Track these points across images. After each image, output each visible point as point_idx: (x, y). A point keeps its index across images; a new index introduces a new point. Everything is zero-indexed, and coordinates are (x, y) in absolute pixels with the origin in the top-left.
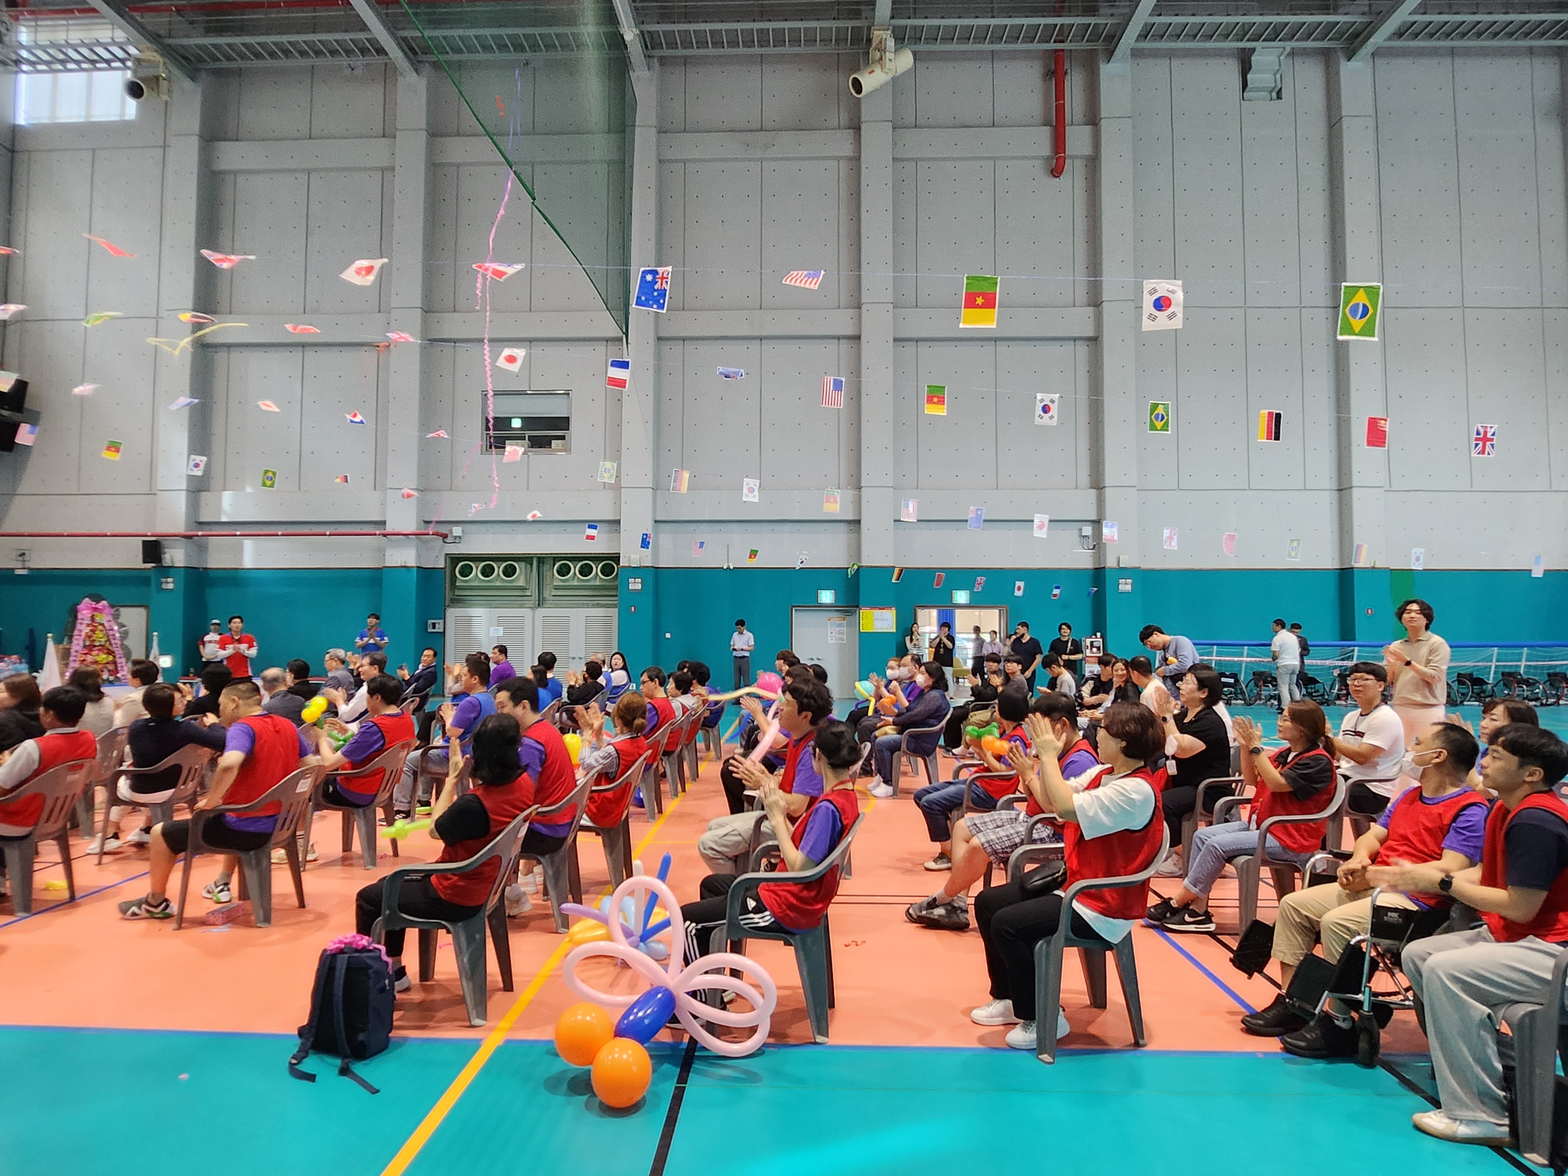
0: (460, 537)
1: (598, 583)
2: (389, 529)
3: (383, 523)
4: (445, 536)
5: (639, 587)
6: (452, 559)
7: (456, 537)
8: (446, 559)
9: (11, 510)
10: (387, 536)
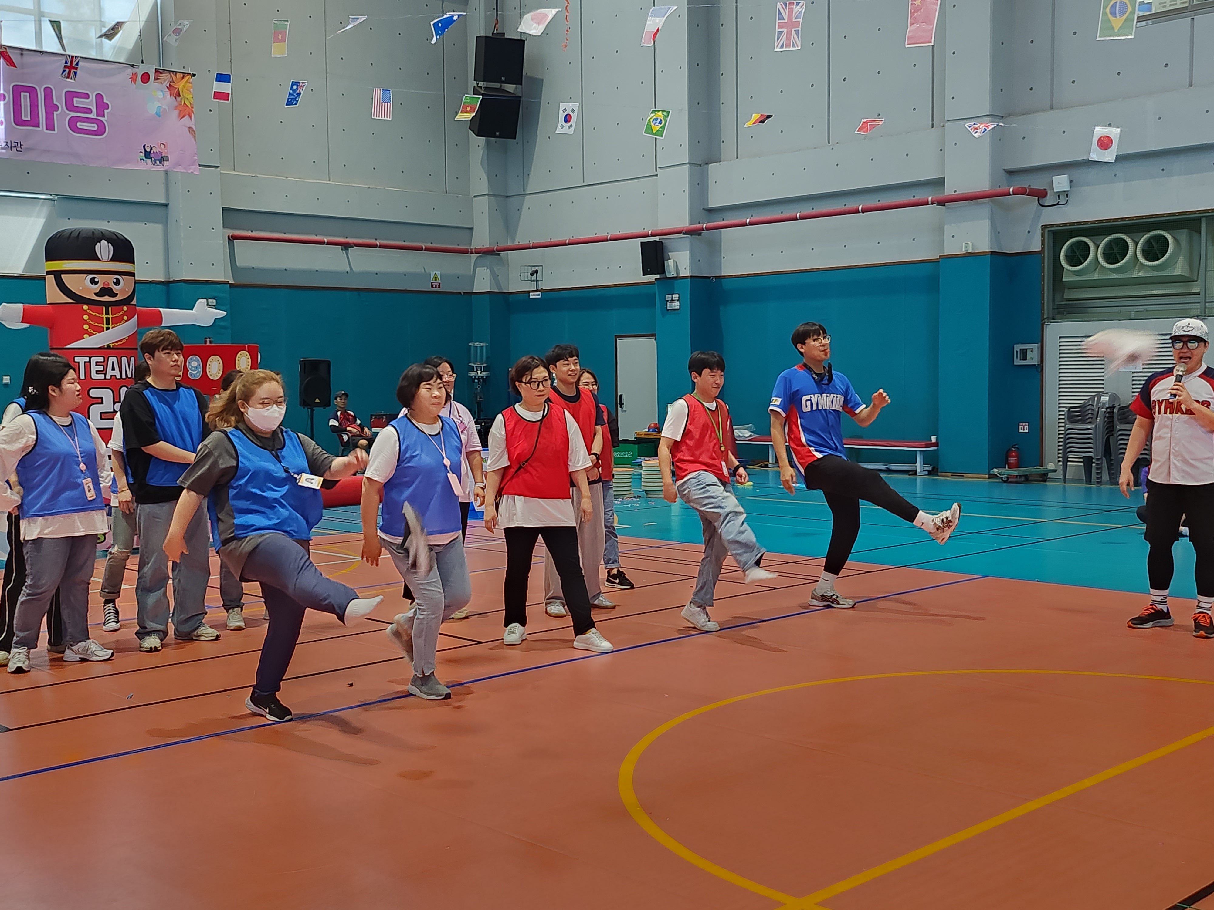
0: (1067, 194)
2: (949, 191)
3: (940, 182)
4: (1041, 194)
6: (1055, 233)
7: (1059, 194)
8: (1043, 235)
9: (522, 216)
10: (946, 204)
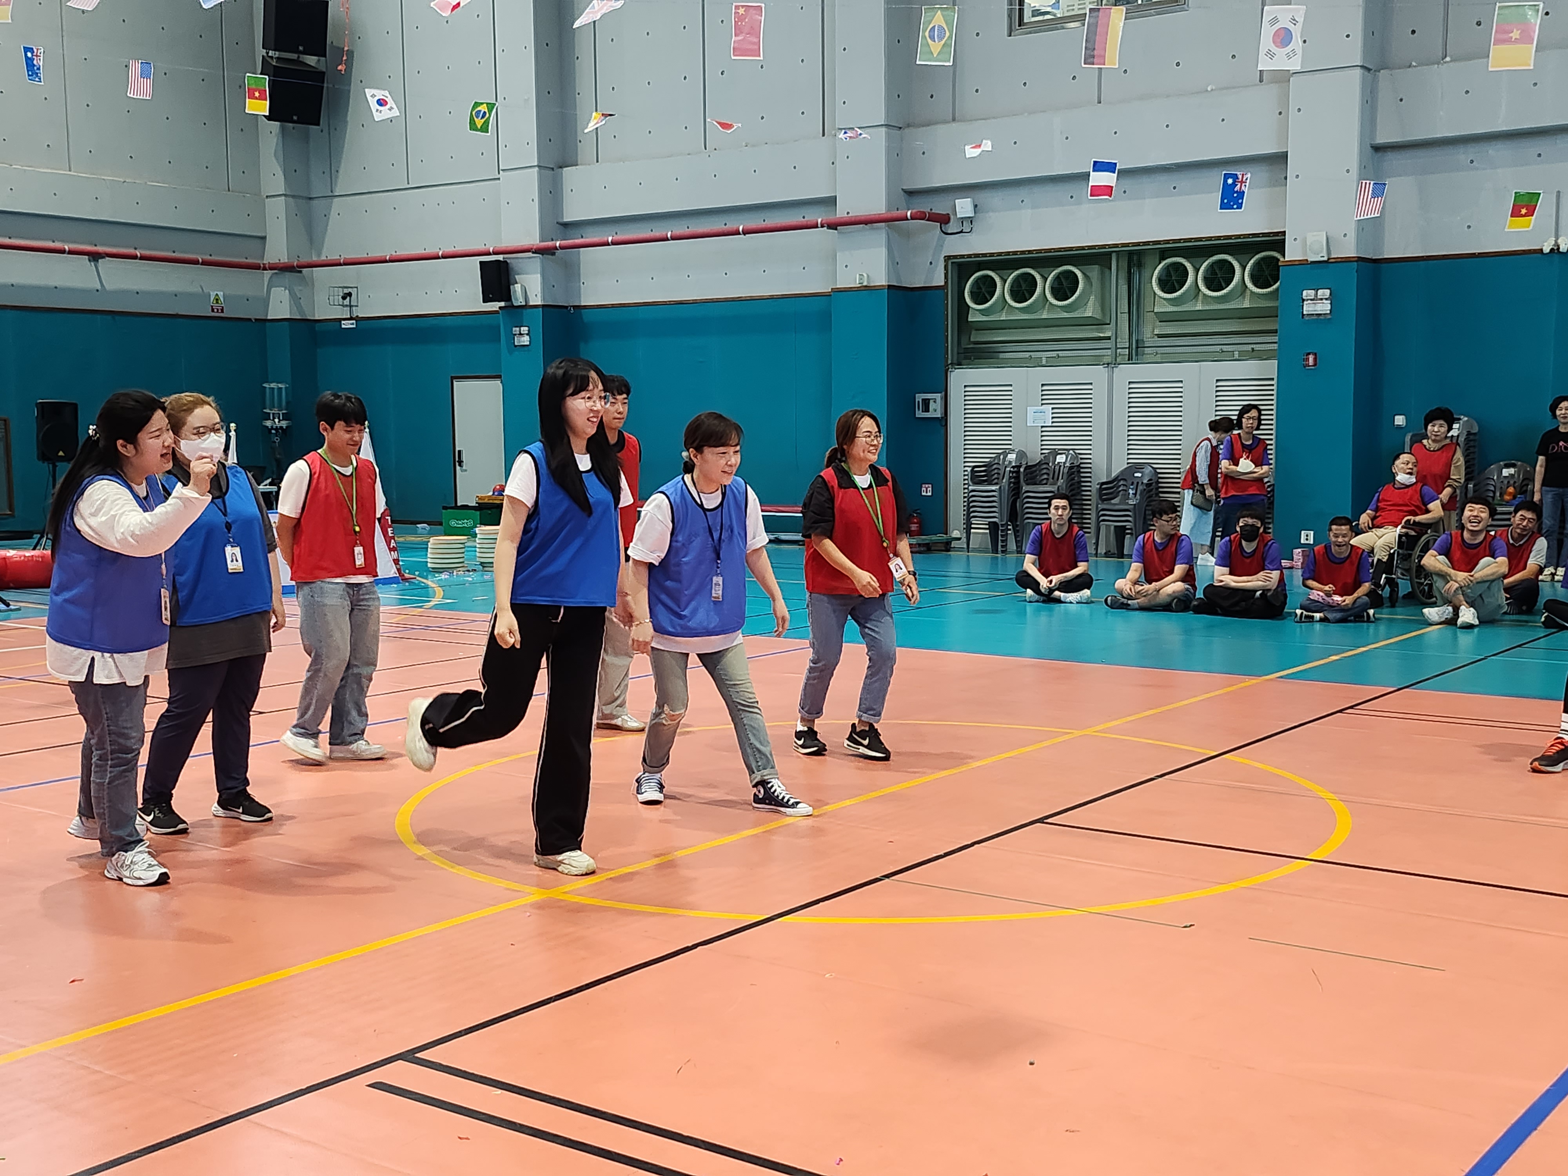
0: (970, 220)
1: (1246, 304)
2: (841, 212)
3: (831, 202)
4: (943, 220)
5: (1324, 307)
6: (957, 266)
7: (962, 220)
8: (946, 268)
9: (330, 223)
10: (838, 228)
